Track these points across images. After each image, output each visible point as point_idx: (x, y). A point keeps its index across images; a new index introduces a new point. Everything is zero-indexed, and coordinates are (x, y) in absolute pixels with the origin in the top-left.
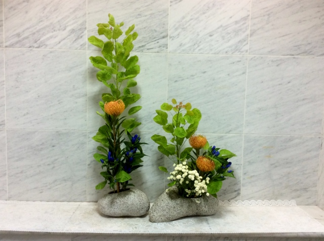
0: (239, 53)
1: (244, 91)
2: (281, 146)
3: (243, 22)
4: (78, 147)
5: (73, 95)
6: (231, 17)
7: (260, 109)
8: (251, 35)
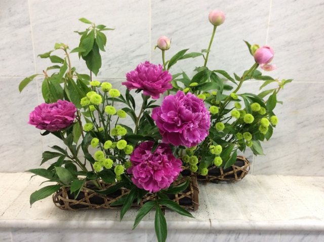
1: (267, 14)
2: (315, 97)
4: (27, 101)
5: (10, 24)
7: (289, 43)
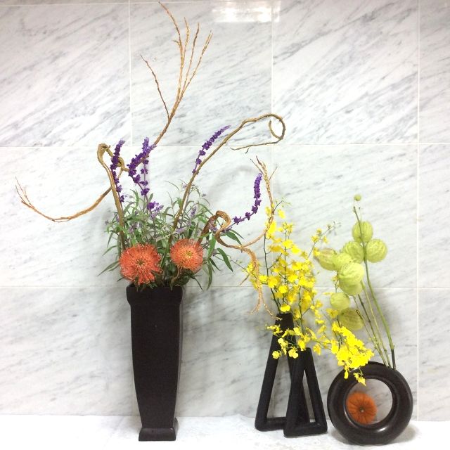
0: (402, 140)
3: (406, 86)
6: (384, 78)
8: (422, 107)
